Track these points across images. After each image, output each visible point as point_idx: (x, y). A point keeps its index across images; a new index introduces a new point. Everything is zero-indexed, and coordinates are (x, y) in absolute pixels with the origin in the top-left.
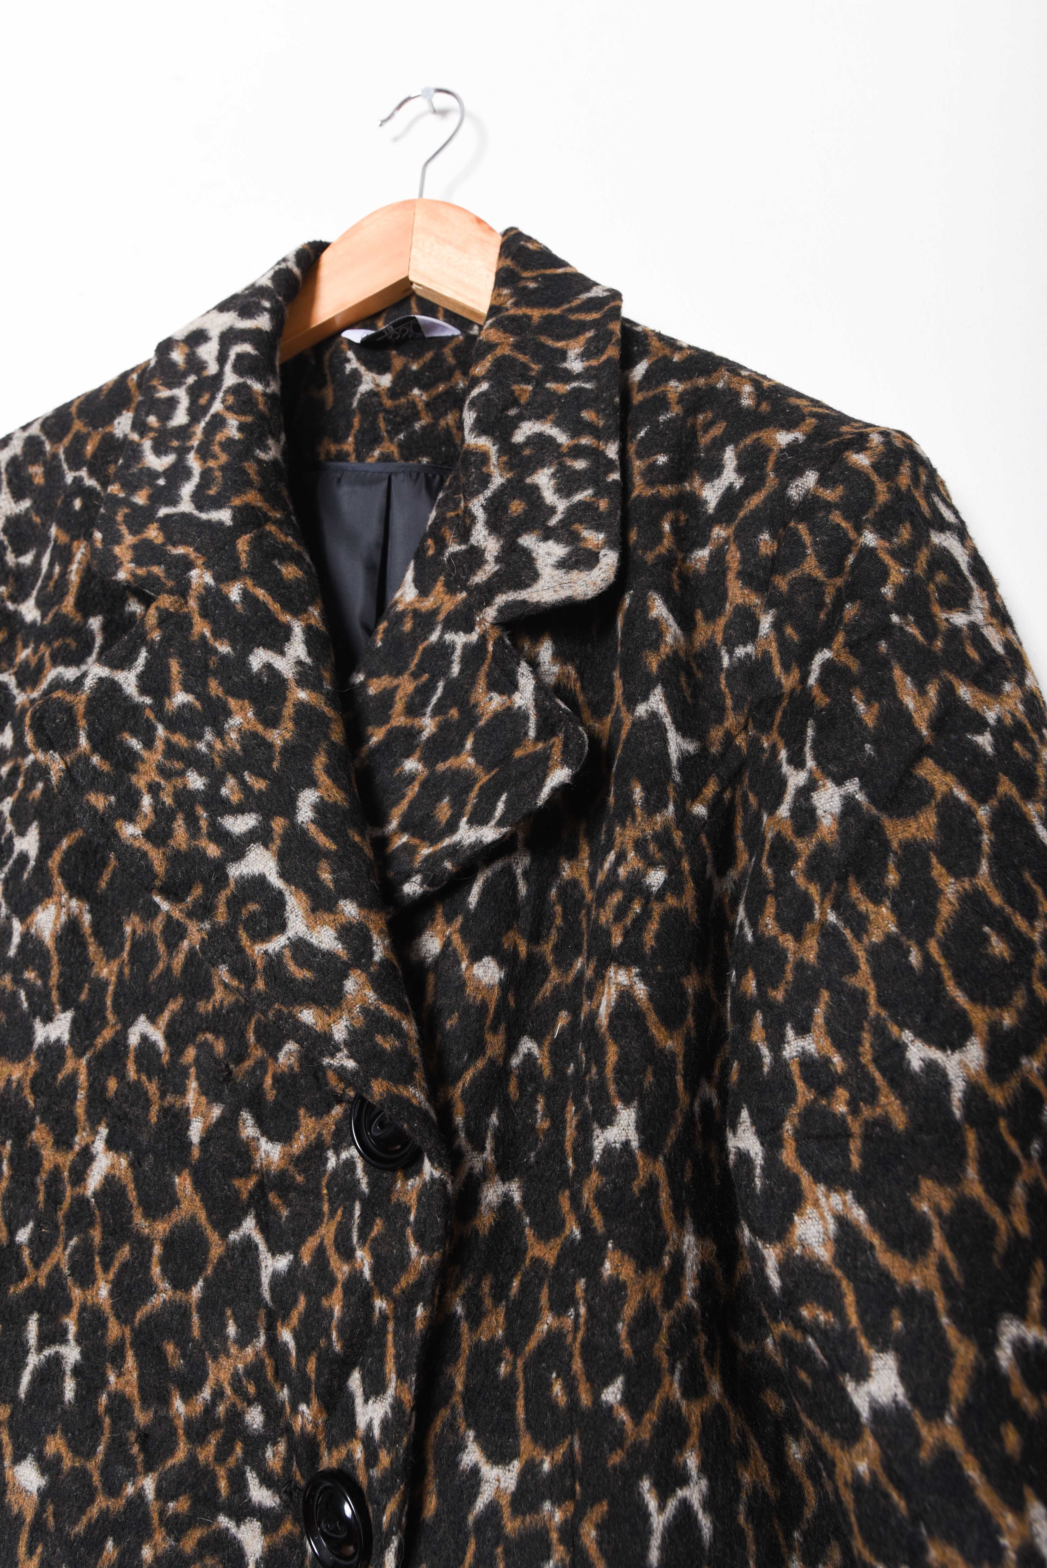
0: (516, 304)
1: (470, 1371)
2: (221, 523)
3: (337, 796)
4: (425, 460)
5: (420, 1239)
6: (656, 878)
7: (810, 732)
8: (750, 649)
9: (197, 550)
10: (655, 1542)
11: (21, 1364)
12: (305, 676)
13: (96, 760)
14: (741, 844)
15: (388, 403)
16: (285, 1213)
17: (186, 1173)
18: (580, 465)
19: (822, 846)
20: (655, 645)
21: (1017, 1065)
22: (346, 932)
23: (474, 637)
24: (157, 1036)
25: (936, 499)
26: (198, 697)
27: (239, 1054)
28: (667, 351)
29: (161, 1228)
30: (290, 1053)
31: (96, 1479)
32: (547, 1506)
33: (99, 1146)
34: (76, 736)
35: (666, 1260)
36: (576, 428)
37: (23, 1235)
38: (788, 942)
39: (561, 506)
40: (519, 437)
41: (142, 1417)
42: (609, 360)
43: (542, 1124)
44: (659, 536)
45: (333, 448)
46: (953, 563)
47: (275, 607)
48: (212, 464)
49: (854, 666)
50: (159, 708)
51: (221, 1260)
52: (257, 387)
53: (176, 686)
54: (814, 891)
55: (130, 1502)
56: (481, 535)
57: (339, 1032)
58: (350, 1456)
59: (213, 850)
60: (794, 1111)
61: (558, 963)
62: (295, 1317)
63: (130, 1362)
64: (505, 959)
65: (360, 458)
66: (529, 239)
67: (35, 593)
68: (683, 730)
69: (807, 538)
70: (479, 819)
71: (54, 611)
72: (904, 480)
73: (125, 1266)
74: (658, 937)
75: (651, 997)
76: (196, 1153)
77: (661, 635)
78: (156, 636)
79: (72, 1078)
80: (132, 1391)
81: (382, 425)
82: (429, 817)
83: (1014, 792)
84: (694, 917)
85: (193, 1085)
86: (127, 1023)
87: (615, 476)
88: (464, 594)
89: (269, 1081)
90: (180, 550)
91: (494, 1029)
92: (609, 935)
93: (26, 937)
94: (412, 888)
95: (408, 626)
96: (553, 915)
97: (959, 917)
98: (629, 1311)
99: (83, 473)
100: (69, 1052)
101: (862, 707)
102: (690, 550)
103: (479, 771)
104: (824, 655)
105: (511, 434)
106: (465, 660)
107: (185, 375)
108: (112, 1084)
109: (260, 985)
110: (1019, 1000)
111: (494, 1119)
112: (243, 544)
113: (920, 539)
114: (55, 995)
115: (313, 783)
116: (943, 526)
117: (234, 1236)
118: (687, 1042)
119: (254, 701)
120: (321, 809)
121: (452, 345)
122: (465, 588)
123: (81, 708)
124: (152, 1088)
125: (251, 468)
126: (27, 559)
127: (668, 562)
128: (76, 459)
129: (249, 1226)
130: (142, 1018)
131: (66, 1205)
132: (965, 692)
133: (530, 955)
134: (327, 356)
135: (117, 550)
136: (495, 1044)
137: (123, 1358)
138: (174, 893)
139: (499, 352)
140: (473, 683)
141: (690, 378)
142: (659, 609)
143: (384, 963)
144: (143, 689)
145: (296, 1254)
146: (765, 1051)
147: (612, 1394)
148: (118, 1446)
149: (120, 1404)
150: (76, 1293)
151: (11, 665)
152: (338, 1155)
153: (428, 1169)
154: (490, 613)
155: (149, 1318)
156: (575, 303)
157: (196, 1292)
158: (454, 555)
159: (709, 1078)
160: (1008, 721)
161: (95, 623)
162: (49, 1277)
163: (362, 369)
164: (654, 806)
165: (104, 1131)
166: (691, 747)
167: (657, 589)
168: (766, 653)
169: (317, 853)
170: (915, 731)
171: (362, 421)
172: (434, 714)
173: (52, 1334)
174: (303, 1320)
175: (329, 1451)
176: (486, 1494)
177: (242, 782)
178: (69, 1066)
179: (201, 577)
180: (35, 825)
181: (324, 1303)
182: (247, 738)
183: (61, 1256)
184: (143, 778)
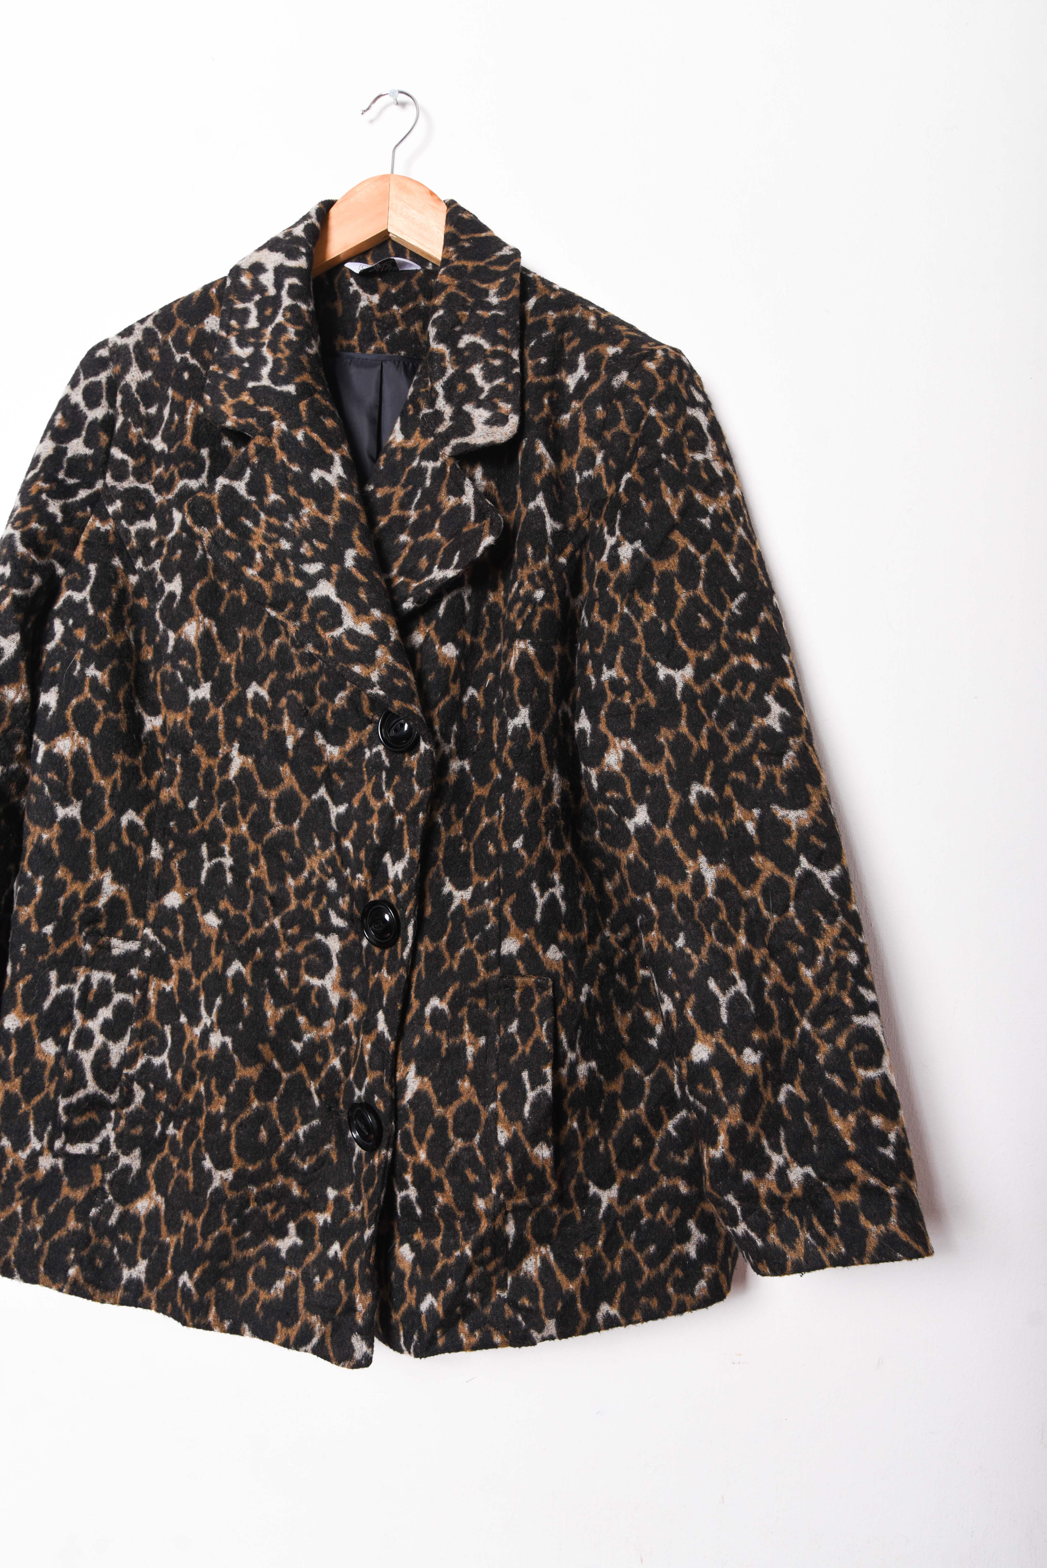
0: (458, 258)
1: (446, 849)
2: (289, 393)
3: (366, 553)
4: (403, 353)
5: (419, 782)
6: (539, 594)
7: (619, 517)
8: (591, 472)
9: (275, 409)
10: (539, 910)
11: (200, 868)
12: (344, 486)
13: (228, 532)
14: (585, 581)
15: (378, 314)
16: (342, 784)
17: (286, 765)
18: (497, 362)
19: (622, 575)
20: (539, 469)
21: (709, 677)
22: (375, 625)
23: (438, 464)
24: (264, 693)
25: (692, 388)
26: (283, 496)
27: (311, 701)
28: (547, 292)
29: (274, 794)
30: (342, 698)
31: (248, 920)
32: (487, 901)
33: (235, 753)
34: (215, 519)
35: (544, 783)
36: (494, 339)
37: (193, 804)
38: (605, 624)
39: (487, 387)
40: (462, 344)
41: (270, 889)
42: (513, 298)
43: (480, 731)
44: (542, 406)
45: (345, 343)
46: (699, 425)
47: (323, 444)
48: (279, 355)
49: (641, 481)
50: (260, 502)
51: (308, 809)
52: (304, 307)
53: (270, 490)
54: (618, 598)
55: (268, 930)
56: (441, 404)
57: (375, 677)
58: (386, 892)
59: (298, 583)
60: (606, 705)
61: (487, 648)
62: (351, 834)
63: (262, 861)
64: (459, 644)
65: (363, 350)
66: (464, 210)
67: (160, 433)
68: (554, 517)
69: (621, 410)
70: (444, 566)
71: (178, 444)
72: (673, 378)
73: (254, 815)
74: (540, 624)
75: (536, 654)
76: (291, 754)
77: (542, 464)
78: (255, 460)
79: (215, 719)
80: (265, 876)
81: (375, 329)
82: (415, 566)
83: (720, 548)
84: (559, 616)
85: (286, 718)
86: (246, 686)
87: (517, 370)
88: (432, 439)
89: (329, 714)
90: (265, 409)
91: (454, 681)
92: (515, 625)
93: (178, 641)
94: (408, 605)
95: (399, 457)
96: (484, 622)
97: (686, 609)
98: (526, 804)
99: (188, 355)
100: (211, 704)
101: (644, 503)
102: (559, 415)
103: (443, 540)
104: (628, 476)
105: (457, 343)
106: (434, 477)
107: (253, 294)
108: (239, 720)
109: (331, 653)
110: (713, 648)
111: (455, 728)
112: (303, 406)
113: (681, 411)
114: (200, 673)
115: (353, 546)
116: (694, 404)
117: (314, 797)
118: (555, 678)
119: (316, 499)
120: (358, 559)
121: (416, 277)
122: (432, 435)
123: (215, 502)
124: (263, 721)
125: (304, 359)
126: (153, 410)
127: (547, 421)
128: (181, 347)
129: (322, 791)
130: (254, 683)
131: (217, 787)
132: (698, 496)
133: (472, 643)
134: (336, 281)
135: (223, 407)
136: (455, 689)
137: (258, 860)
138: (278, 606)
139: (449, 290)
140: (439, 490)
141: (560, 310)
142: (541, 449)
143: (396, 642)
144: (250, 492)
145: (350, 803)
146: (593, 679)
147: (518, 844)
148: (259, 903)
149: (258, 884)
150: (228, 830)
151: (150, 478)
152: (371, 750)
153: (423, 746)
154: (448, 450)
155: (271, 839)
156: (493, 259)
157: (296, 825)
158: (426, 415)
159: (567, 701)
160: (720, 512)
161: (205, 452)
162: (211, 824)
163: (360, 291)
164: (538, 557)
165: (237, 745)
166: (558, 527)
167: (540, 438)
168: (599, 475)
169: (357, 583)
170: (671, 516)
171: (362, 327)
172: (416, 509)
173: (216, 852)
174: (356, 834)
175: (374, 893)
176: (456, 903)
177: (312, 545)
178: (212, 712)
179: (279, 426)
180: (178, 575)
181: (368, 823)
182: (314, 520)
183: (217, 813)
184: (255, 543)
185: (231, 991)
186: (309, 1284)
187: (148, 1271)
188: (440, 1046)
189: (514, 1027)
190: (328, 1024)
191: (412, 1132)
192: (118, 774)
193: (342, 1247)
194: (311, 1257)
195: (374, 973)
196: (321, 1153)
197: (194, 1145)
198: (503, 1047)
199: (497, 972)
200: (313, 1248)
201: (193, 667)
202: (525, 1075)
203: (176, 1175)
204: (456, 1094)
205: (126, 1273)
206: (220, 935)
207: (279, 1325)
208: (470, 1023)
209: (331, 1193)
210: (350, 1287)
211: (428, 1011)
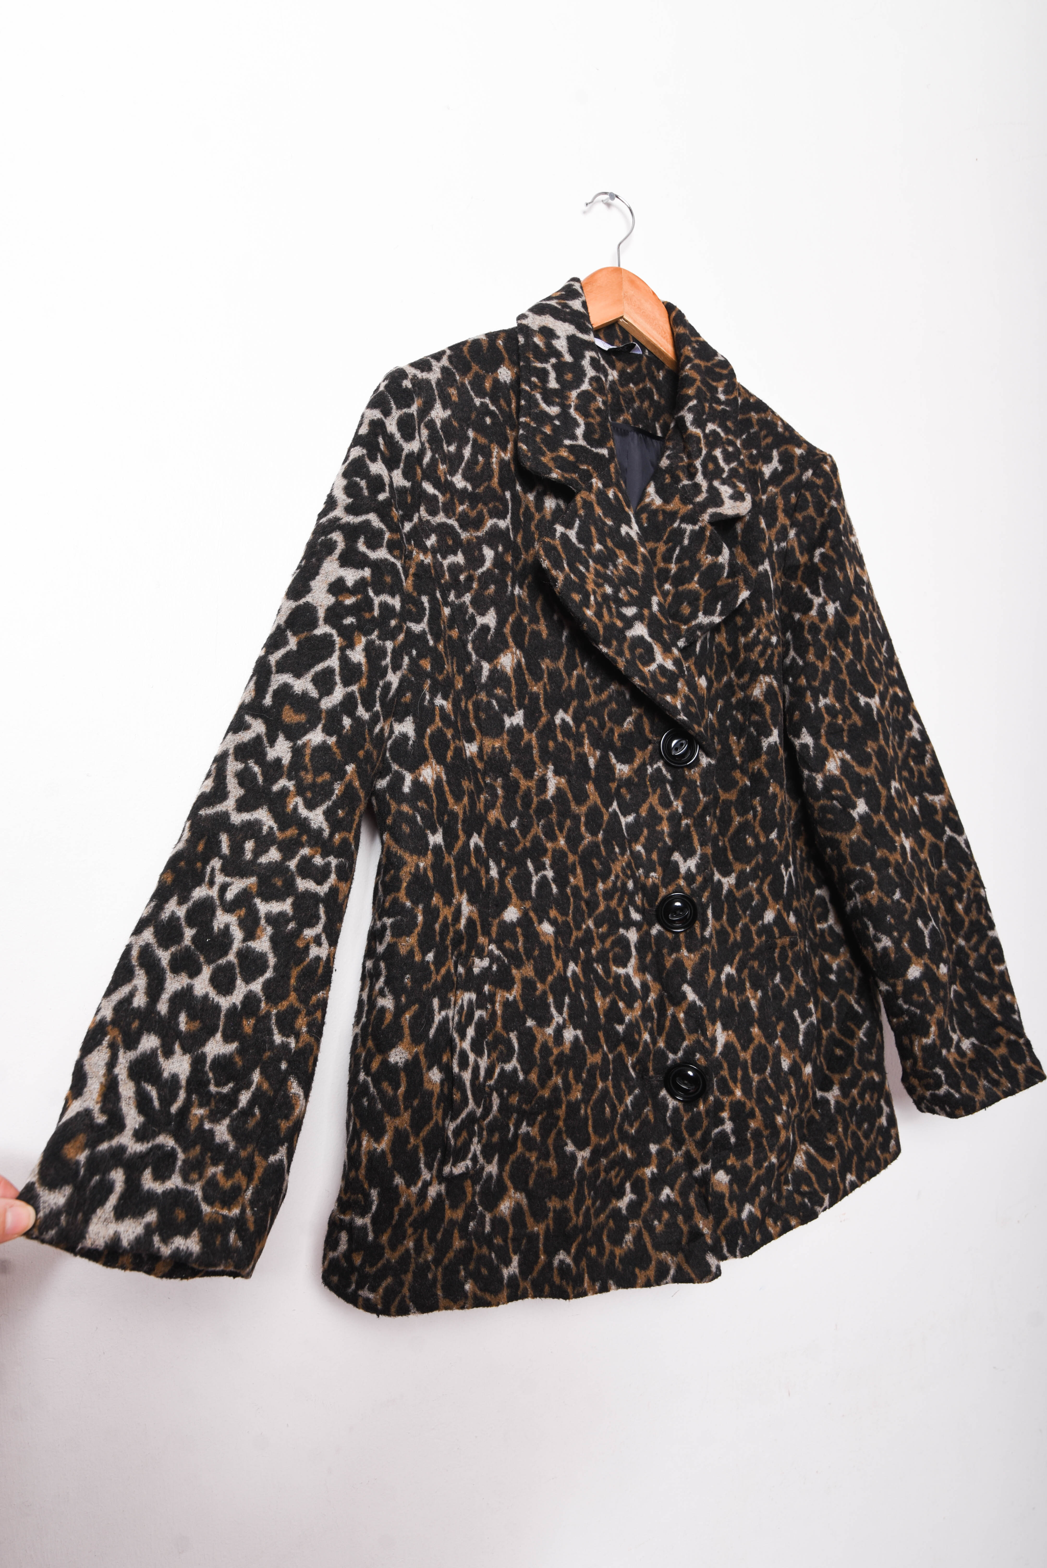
0: (695, 357)
2: (603, 455)
4: (641, 426)
5: (703, 791)
6: (774, 639)
7: (820, 582)
8: (785, 544)
9: (594, 468)
10: (785, 886)
11: (531, 882)
12: (641, 541)
13: (572, 576)
15: (621, 389)
16: (628, 797)
17: (591, 783)
18: (730, 449)
19: (829, 626)
20: (764, 540)
21: (885, 703)
22: (675, 662)
23: (697, 527)
24: (568, 719)
26: (604, 547)
27: (602, 725)
29: (584, 809)
31: (572, 924)
32: (749, 884)
33: (550, 774)
36: (727, 429)
37: (514, 824)
38: (819, 663)
39: (727, 468)
40: (707, 431)
41: (586, 895)
42: (734, 398)
43: (717, 747)
47: (624, 503)
48: (592, 421)
49: (834, 556)
50: (589, 551)
51: (607, 822)
52: (604, 379)
53: (595, 540)
54: (827, 644)
55: (586, 931)
56: (700, 478)
57: (679, 705)
58: (679, 885)
59: (619, 624)
60: (824, 725)
61: (716, 679)
63: (579, 871)
64: (707, 676)
67: (462, 471)
69: (810, 499)
70: (709, 612)
71: (483, 486)
73: (569, 830)
74: (778, 663)
75: (778, 686)
76: (593, 773)
77: (765, 536)
78: (582, 512)
79: (530, 744)
80: (581, 884)
81: (623, 402)
82: (678, 611)
85: (586, 741)
86: (554, 713)
88: (691, 506)
90: (585, 467)
91: (706, 707)
92: (758, 663)
93: (493, 672)
94: (681, 644)
95: (661, 518)
96: (714, 659)
97: (868, 653)
98: (778, 804)
99: (487, 401)
100: (525, 730)
101: (838, 573)
103: (702, 591)
104: (820, 550)
105: (706, 428)
106: (693, 538)
107: (548, 356)
108: (551, 744)
109: (650, 685)
110: (882, 682)
112: (613, 469)
114: (514, 702)
115: (655, 594)
117: (611, 810)
119: (626, 551)
120: (660, 606)
122: (691, 502)
124: (570, 745)
125: (609, 426)
126: (455, 449)
128: (479, 392)
129: (616, 804)
130: (561, 710)
131: (535, 806)
132: (857, 569)
133: (710, 676)
135: (544, 459)
136: (707, 713)
137: (576, 869)
139: (697, 384)
140: (697, 549)
141: (758, 412)
142: (762, 523)
144: (580, 541)
145: (637, 813)
146: (812, 705)
147: (774, 835)
148: (578, 908)
149: (576, 891)
150: (549, 845)
151: (456, 515)
152: (653, 766)
153: (706, 761)
154: (706, 517)
155: (584, 850)
156: (714, 363)
157: (600, 836)
158: (684, 486)
161: (508, 495)
162: (532, 841)
164: (769, 610)
165: (551, 767)
167: (761, 514)
168: (792, 547)
169: (662, 626)
170: (851, 584)
173: (540, 867)
174: (647, 839)
175: (666, 887)
176: (726, 888)
177: (628, 592)
178: (527, 736)
179: (597, 483)
180: (492, 609)
181: (658, 828)
182: (627, 569)
183: (537, 829)
184: (590, 587)
185: (573, 990)
186: (651, 1229)
187: (521, 1265)
188: (733, 1003)
189: (777, 979)
190: (637, 1005)
191: (728, 1077)
192: (466, 800)
193: (672, 1189)
194: (646, 1207)
195: (670, 955)
196: (643, 1116)
197: (553, 1135)
198: (775, 996)
199: (764, 938)
200: (646, 1199)
201: (509, 696)
202: (796, 1013)
203: (536, 1168)
204: (751, 1039)
205: (506, 1273)
206: (556, 941)
207: (637, 1271)
208: (750, 982)
209: (653, 1148)
210: (689, 1217)
211: (723, 977)
